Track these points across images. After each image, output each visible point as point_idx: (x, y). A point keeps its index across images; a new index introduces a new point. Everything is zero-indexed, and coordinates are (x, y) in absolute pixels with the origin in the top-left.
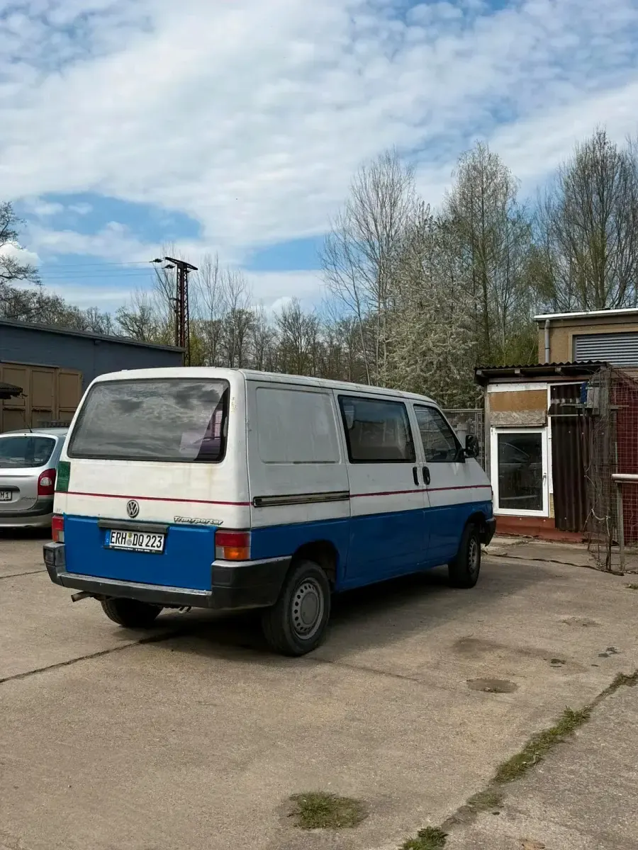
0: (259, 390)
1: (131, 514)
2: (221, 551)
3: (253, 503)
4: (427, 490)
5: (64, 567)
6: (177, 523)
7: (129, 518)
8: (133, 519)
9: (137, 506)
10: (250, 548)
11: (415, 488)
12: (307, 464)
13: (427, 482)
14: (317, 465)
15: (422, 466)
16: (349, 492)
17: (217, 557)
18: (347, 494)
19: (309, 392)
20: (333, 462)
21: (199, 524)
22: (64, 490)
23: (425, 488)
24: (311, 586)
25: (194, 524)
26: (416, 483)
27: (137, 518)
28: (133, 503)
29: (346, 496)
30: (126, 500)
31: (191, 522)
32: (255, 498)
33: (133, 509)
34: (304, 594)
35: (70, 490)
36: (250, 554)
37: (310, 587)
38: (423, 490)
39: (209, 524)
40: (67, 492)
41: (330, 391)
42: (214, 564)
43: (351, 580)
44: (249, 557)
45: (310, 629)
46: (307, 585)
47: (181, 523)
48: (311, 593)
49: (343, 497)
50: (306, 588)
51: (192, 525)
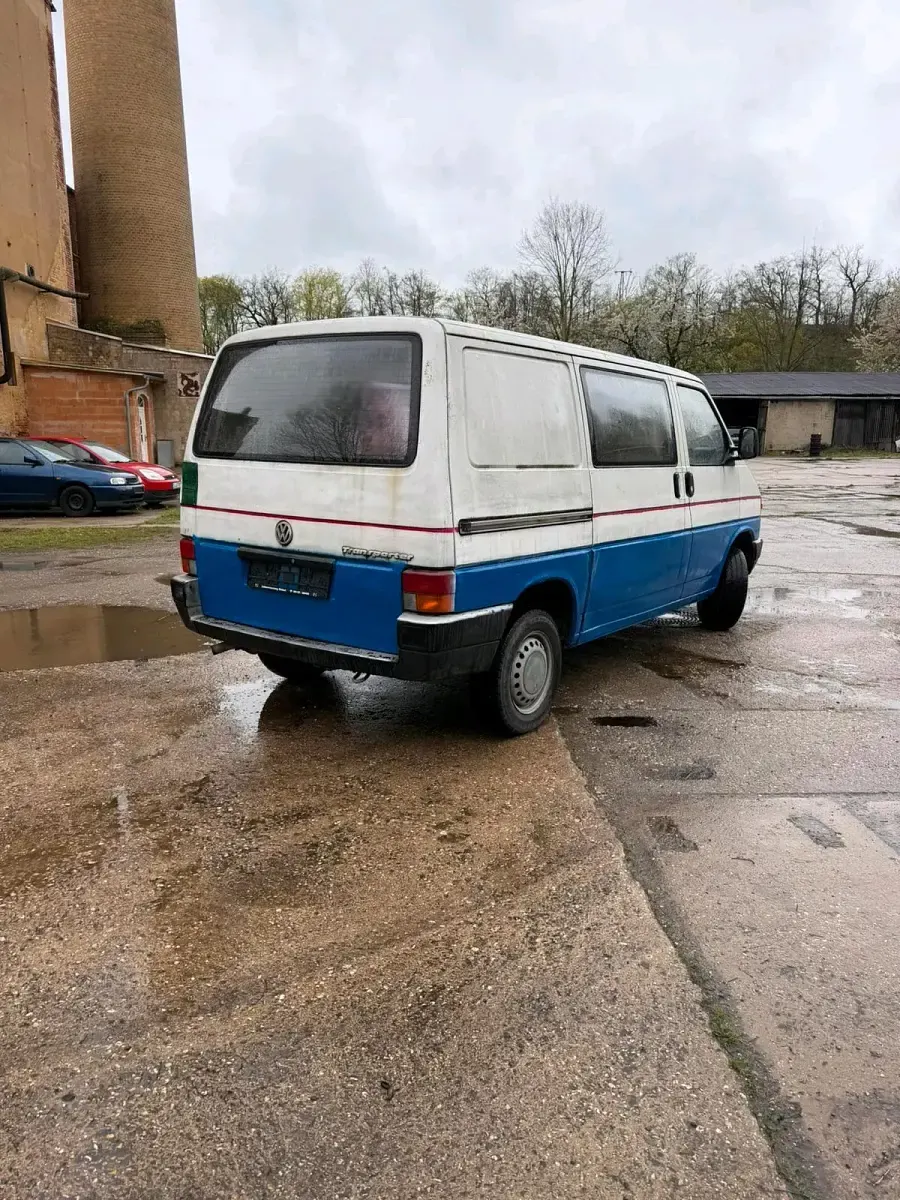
0: (468, 351)
1: (282, 540)
2: (412, 599)
3: (458, 530)
4: (689, 505)
5: (200, 608)
6: (347, 555)
7: (281, 547)
8: (284, 548)
9: (289, 530)
10: (454, 596)
11: (677, 502)
12: (535, 470)
13: (689, 493)
14: (549, 470)
15: (685, 471)
16: (591, 509)
17: (406, 608)
18: (589, 512)
19: (538, 358)
20: (572, 466)
21: (379, 559)
22: (191, 502)
23: (687, 502)
24: (539, 643)
25: (370, 558)
26: (677, 495)
27: (291, 547)
28: (283, 525)
29: (587, 515)
30: (274, 522)
31: (367, 556)
32: (461, 521)
33: (284, 534)
34: (529, 653)
35: (198, 504)
36: (453, 605)
37: (536, 643)
38: (685, 505)
39: (392, 560)
40: (196, 507)
41: (567, 359)
42: (401, 618)
43: (589, 630)
44: (453, 609)
45: (534, 701)
46: (533, 641)
47: (352, 556)
48: (539, 652)
49: (582, 517)
50: (531, 644)
51: (367, 558)
